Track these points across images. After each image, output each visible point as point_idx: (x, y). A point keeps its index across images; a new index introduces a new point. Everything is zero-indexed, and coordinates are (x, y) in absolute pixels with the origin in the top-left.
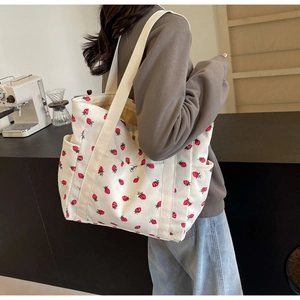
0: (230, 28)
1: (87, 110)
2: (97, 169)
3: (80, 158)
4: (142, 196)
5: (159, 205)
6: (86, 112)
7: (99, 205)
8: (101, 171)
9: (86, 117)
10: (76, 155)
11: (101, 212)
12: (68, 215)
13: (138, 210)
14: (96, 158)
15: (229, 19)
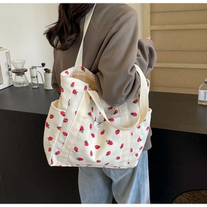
0: (151, 31)
1: (73, 83)
2: (79, 128)
3: (65, 121)
4: (110, 143)
5: (122, 146)
6: (73, 85)
7: (79, 154)
8: (82, 129)
9: (72, 89)
10: (62, 118)
11: (80, 159)
12: (52, 162)
13: (108, 153)
14: (78, 120)
15: (151, 25)
